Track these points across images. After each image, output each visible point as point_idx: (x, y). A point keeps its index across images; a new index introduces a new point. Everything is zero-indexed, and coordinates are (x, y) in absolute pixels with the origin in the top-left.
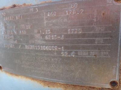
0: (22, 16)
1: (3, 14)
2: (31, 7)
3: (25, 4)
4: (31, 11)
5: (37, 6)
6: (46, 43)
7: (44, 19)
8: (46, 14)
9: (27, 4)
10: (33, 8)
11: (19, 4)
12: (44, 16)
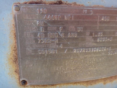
0: (73, 16)
1: (41, 10)
2: (85, 8)
3: (75, 3)
4: (84, 12)
5: (91, 8)
6: (97, 45)
7: (98, 22)
8: (100, 17)
9: (78, 3)
10: (87, 9)
11: (67, 2)
12: (97, 19)
